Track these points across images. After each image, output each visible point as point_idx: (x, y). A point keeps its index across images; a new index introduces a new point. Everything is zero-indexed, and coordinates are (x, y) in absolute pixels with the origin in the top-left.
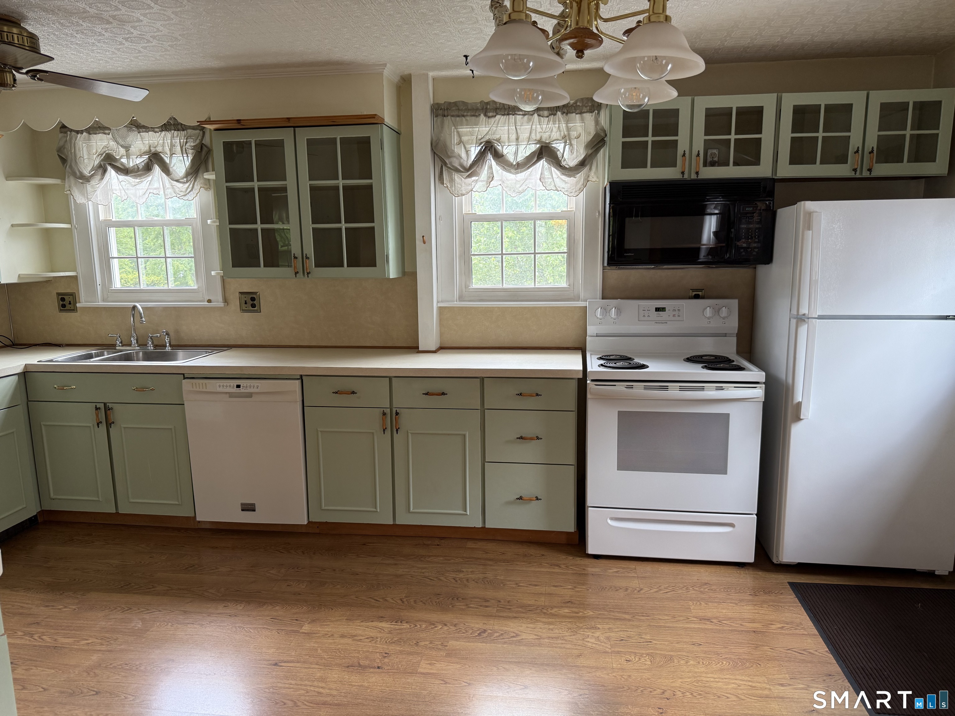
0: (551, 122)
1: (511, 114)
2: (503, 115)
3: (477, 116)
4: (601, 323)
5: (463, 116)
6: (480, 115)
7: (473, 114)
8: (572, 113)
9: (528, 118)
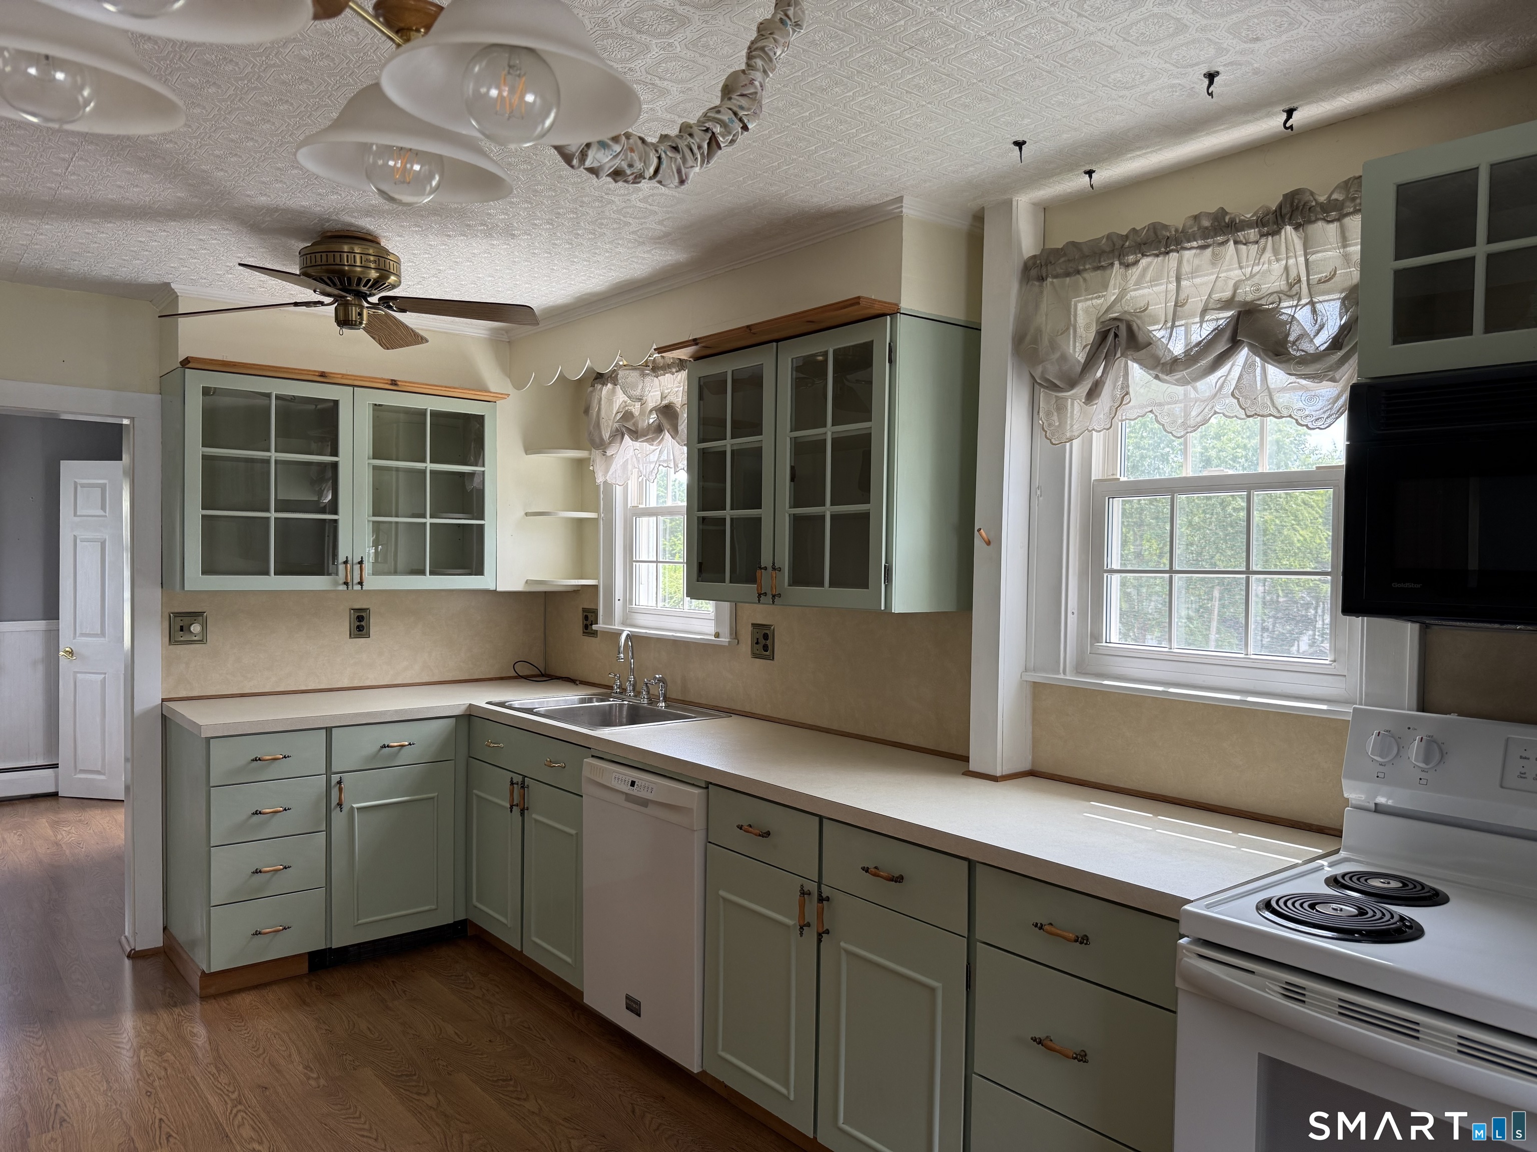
0: (1268, 254)
1: (1172, 251)
2: (1157, 256)
3: (1102, 268)
4: (1381, 775)
5: (1078, 272)
6: (1112, 264)
7: (1095, 264)
8: (1317, 220)
9: (1214, 254)
